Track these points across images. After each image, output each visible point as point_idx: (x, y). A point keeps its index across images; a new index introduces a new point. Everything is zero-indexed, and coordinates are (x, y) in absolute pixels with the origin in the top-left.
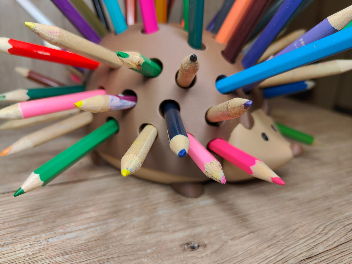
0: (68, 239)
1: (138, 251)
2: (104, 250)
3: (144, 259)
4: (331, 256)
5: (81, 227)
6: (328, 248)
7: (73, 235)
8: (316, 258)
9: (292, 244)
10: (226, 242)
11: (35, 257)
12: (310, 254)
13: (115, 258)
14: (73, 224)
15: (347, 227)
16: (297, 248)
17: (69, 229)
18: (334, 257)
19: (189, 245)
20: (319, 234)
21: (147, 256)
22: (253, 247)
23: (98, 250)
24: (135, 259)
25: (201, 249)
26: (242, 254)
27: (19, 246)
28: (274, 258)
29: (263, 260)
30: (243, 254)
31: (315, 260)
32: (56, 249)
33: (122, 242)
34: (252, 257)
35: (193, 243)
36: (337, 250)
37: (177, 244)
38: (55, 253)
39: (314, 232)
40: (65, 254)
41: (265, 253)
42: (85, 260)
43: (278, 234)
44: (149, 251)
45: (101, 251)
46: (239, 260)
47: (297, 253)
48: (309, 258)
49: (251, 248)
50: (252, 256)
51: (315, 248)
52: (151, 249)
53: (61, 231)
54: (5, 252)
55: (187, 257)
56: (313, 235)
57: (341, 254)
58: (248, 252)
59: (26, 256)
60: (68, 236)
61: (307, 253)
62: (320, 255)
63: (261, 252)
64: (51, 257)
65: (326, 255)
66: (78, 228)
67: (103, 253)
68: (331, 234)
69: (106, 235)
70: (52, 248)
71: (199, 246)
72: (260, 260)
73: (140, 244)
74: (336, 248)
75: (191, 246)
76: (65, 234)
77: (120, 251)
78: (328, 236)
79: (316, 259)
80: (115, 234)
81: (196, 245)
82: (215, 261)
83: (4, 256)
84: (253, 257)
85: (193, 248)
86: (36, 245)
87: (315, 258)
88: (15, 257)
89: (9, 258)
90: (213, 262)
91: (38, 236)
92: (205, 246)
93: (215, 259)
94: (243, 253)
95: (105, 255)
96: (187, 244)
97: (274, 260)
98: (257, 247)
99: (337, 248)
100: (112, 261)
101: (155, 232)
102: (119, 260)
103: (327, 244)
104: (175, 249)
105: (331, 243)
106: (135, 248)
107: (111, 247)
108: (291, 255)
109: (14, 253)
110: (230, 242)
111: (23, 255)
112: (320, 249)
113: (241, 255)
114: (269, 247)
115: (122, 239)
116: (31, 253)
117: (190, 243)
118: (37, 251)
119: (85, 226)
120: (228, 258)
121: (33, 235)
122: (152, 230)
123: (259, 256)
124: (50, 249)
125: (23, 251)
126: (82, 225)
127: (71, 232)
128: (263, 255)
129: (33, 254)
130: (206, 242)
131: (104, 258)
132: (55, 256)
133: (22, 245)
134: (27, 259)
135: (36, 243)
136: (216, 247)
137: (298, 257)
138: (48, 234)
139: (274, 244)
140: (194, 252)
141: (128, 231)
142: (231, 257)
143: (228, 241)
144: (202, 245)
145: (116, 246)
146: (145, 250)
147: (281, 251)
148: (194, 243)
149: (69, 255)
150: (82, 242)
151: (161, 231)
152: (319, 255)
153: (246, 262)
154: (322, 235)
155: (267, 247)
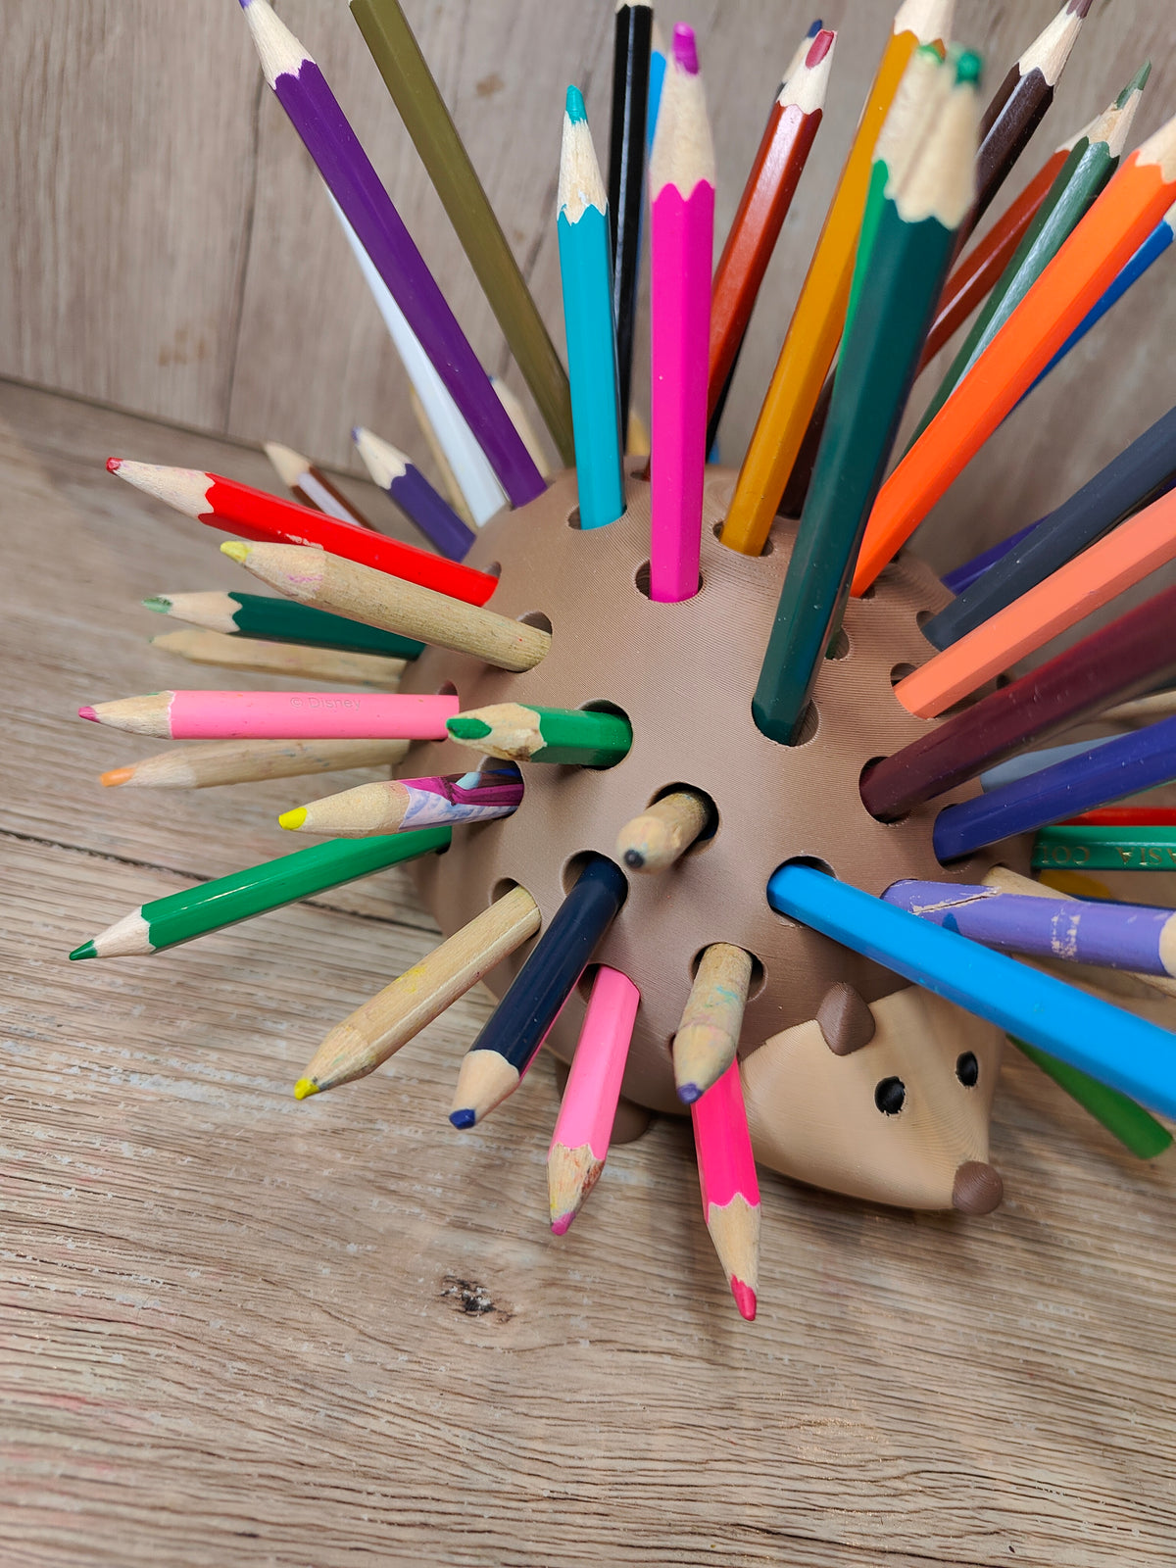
0: (177, 1099)
1: (325, 1231)
2: (243, 1183)
3: (324, 1267)
5: (229, 1077)
6: (855, 1541)
7: (195, 1092)
8: (788, 1544)
9: (755, 1461)
10: (573, 1342)
11: (77, 1114)
12: (780, 1522)
13: (258, 1221)
14: (214, 1056)
15: (989, 1515)
16: (763, 1481)
17: (197, 1068)
19: (466, 1292)
20: (874, 1482)
21: (336, 1260)
22: (636, 1401)
23: (230, 1174)
24: (302, 1253)
25: (487, 1321)
26: (588, 1402)
27: (55, 1058)
28: (664, 1471)
29: (628, 1454)
30: (590, 1405)
31: (779, 1547)
32: (135, 1116)
33: (301, 1183)
34: (606, 1429)
35: (479, 1290)
36: (880, 1561)
37: (438, 1268)
38: (126, 1127)
39: (860, 1467)
40: (147, 1141)
41: (652, 1439)
42: (184, 1186)
43: (744, 1404)
44: (352, 1248)
45: (237, 1181)
46: (563, 1416)
47: (747, 1495)
48: (768, 1532)
49: (626, 1399)
50: (609, 1424)
51: (817, 1515)
52: (361, 1247)
53: (174, 1062)
54: (17, 1060)
55: (435, 1324)
56: (852, 1473)
58: (606, 1407)
59: (57, 1098)
60: (185, 1089)
61: (775, 1514)
62: (809, 1542)
63: (645, 1428)
64: (112, 1135)
65: (826, 1556)
66: (217, 1076)
67: (238, 1190)
68: (911, 1507)
69: (275, 1137)
70: (127, 1105)
71: (489, 1309)
72: (620, 1449)
73: (342, 1215)
74: (880, 1555)
75: (469, 1298)
76: (179, 1077)
77: (280, 1208)
78: (897, 1504)
79: (785, 1547)
80: (301, 1146)
81: (484, 1302)
82: (498, 1379)
83: (11, 1070)
84: (609, 1431)
85: (470, 1306)
86: (94, 1076)
87: (782, 1543)
88: (32, 1087)
89: (18, 1084)
90: (491, 1378)
91: (111, 1049)
92: (509, 1317)
93: (501, 1373)
94: (594, 1402)
95: (237, 1199)
96: (464, 1285)
97: (659, 1473)
98: (645, 1407)
99: (883, 1559)
100: (245, 1226)
101: (409, 1198)
102: (262, 1234)
103: (863, 1524)
104: (421, 1280)
105: (882, 1529)
106: (323, 1220)
107: (267, 1181)
108: (722, 1490)
109: (34, 1074)
110: (585, 1344)
111: (52, 1090)
112: (828, 1528)
113: (580, 1406)
114: (681, 1427)
115: (307, 1171)
116: (71, 1097)
117: (473, 1287)
118: (89, 1098)
119: (242, 1080)
120: (539, 1393)
121: (103, 1040)
122: (402, 1186)
123: (628, 1437)
124: (122, 1106)
125: (57, 1078)
126: (235, 1070)
127: (195, 1080)
128: (640, 1441)
129: (76, 1101)
130: (518, 1309)
131: (231, 1204)
132: (121, 1137)
133: (64, 1059)
134: (56, 1107)
135: (97, 1069)
136: (535, 1339)
137: (738, 1509)
138: (138, 1055)
139: (701, 1429)
140: (465, 1319)
141: (338, 1156)
142: (549, 1394)
143: (581, 1340)
144: (499, 1312)
145: (278, 1187)
146: (346, 1241)
147: (706, 1462)
148: (483, 1292)
149: (154, 1151)
150: (204, 1127)
151: (423, 1205)
153: (575, 1433)
154: (883, 1491)
155: (675, 1427)
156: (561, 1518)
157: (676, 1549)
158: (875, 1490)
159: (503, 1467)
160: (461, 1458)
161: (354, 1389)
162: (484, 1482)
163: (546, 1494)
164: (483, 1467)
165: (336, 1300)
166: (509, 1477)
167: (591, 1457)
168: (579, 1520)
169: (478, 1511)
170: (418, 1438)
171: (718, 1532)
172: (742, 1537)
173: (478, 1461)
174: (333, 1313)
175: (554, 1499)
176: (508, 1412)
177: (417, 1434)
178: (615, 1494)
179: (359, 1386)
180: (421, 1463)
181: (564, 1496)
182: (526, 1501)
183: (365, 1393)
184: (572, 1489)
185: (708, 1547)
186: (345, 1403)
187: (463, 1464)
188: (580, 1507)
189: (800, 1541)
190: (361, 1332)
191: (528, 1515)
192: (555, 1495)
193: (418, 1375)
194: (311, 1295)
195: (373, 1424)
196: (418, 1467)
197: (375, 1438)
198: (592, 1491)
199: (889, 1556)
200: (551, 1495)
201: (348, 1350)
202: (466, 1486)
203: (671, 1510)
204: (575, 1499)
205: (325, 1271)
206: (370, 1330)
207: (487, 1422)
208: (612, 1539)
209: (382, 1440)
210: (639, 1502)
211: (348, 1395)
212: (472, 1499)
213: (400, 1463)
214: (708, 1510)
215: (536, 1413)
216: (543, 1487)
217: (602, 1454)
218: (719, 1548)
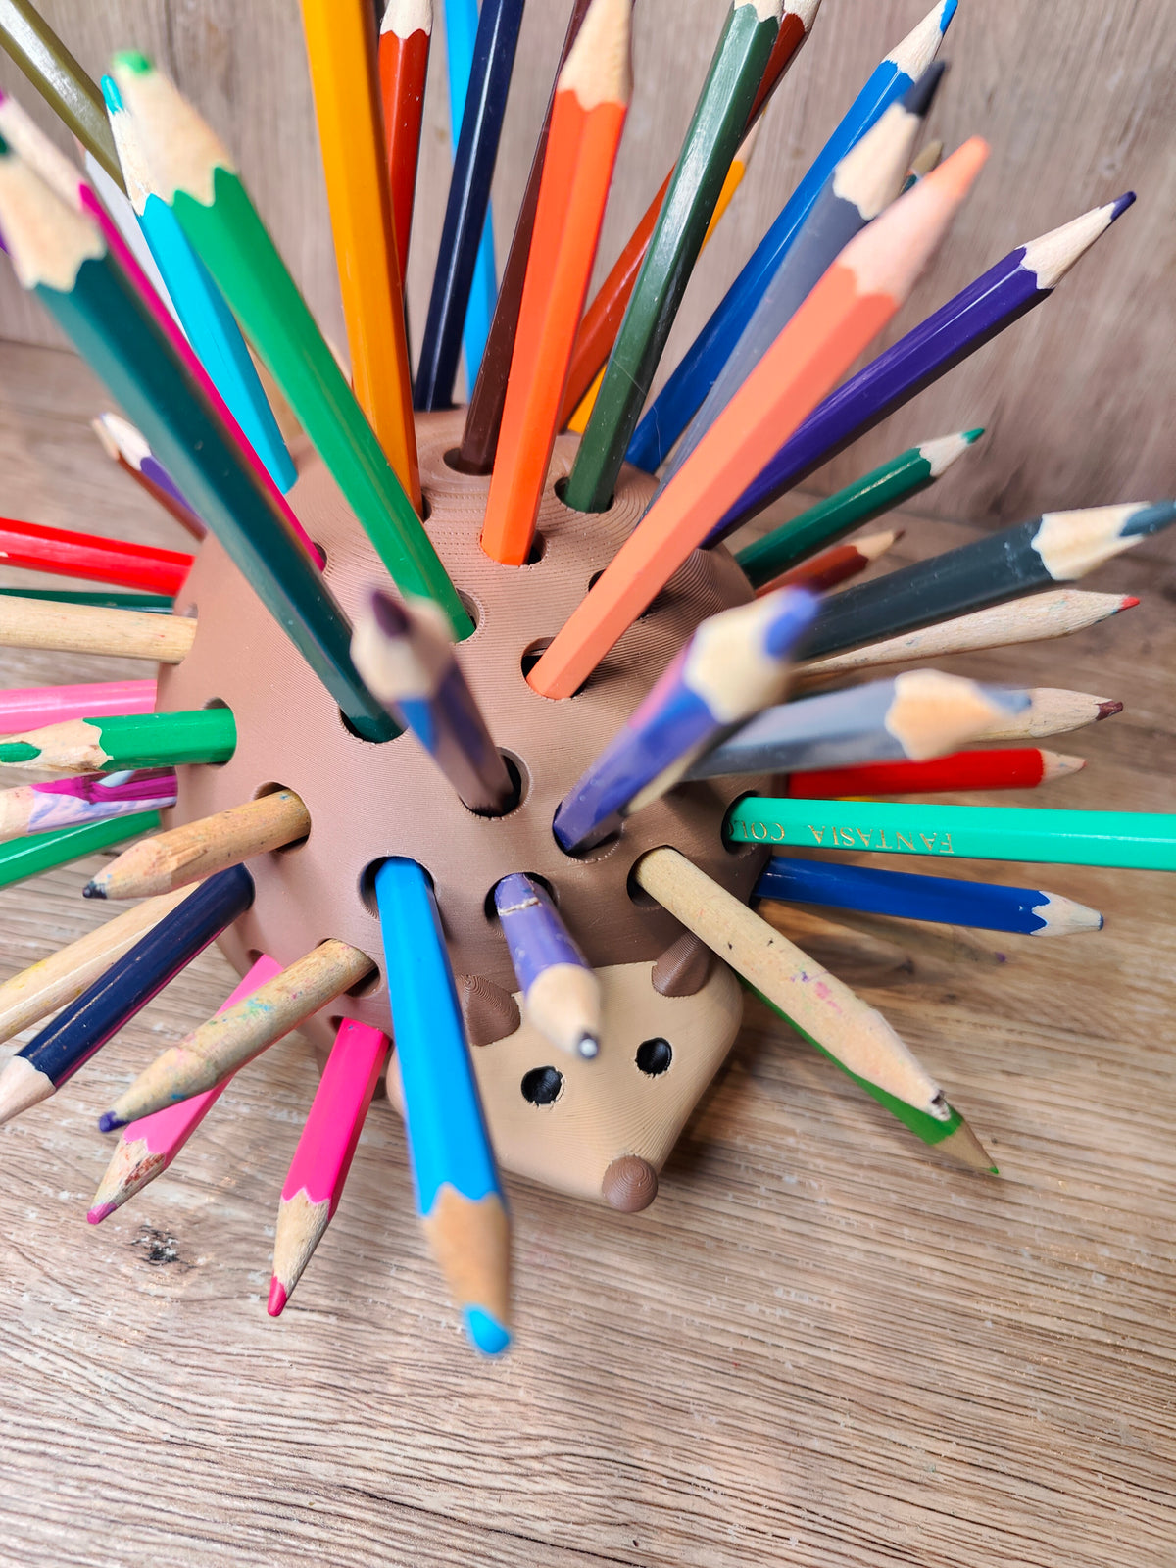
1: (44, 1178)
3: (33, 1212)
4: (436, 1538)
6: (463, 1515)
9: (387, 1426)
10: (243, 1296)
12: (388, 1488)
15: (624, 1506)
16: (386, 1447)
18: (436, 1547)
19: (157, 1242)
20: (506, 1459)
21: (45, 1206)
22: (286, 1358)
24: (16, 1197)
25: (168, 1270)
26: (238, 1355)
28: (289, 1427)
29: (260, 1408)
30: (239, 1358)
31: (378, 1512)
33: (39, 1132)
34: (245, 1382)
35: (169, 1241)
37: (139, 1217)
39: (498, 1443)
41: (288, 1396)
43: (397, 1370)
44: (64, 1196)
46: (209, 1366)
47: (367, 1459)
48: (375, 1496)
50: (250, 1377)
51: (433, 1485)
52: (72, 1195)
55: (117, 1270)
56: (486, 1449)
57: (471, 1556)
58: (254, 1361)
61: (387, 1480)
62: (412, 1511)
63: (284, 1385)
65: (426, 1526)
68: (538, 1488)
71: (174, 1259)
72: (254, 1402)
73: (66, 1164)
74: (485, 1532)
75: (157, 1248)
77: (10, 1155)
78: (525, 1484)
79: (385, 1513)
81: (170, 1253)
82: (158, 1327)
84: (248, 1385)
85: (156, 1255)
87: (384, 1508)
90: (152, 1325)
92: (189, 1268)
93: (163, 1321)
94: (243, 1356)
96: (156, 1234)
97: (284, 1429)
98: (292, 1363)
99: (486, 1536)
103: (478, 1500)
104: (118, 1228)
105: (496, 1507)
106: (46, 1167)
108: (341, 1452)
110: (251, 1303)
112: (438, 1499)
113: (229, 1358)
114: (323, 1386)
115: (48, 1121)
117: (165, 1236)
120: (192, 1342)
123: (264, 1392)
128: (275, 1397)
130: (200, 1261)
136: (209, 1290)
137: (350, 1471)
139: (343, 1391)
140: (147, 1267)
141: (81, 1107)
142: (202, 1344)
143: (252, 1295)
144: (182, 1263)
145: (16, 1136)
146: (60, 1188)
147: (335, 1422)
148: (172, 1243)
152: (406, 1510)
153: (215, 1383)
154: (513, 1469)
155: (315, 1386)
156: (172, 1461)
157: (273, 1502)
158: (506, 1467)
159: (133, 1409)
160: (97, 1396)
161: (22, 1327)
162: (112, 1421)
163: (166, 1437)
164: (115, 1407)
165: (33, 1243)
166: (137, 1419)
167: (222, 1408)
168: (188, 1464)
169: (95, 1448)
170: (65, 1375)
171: (322, 1491)
172: (346, 1499)
173: (112, 1401)
174: (27, 1255)
175: (172, 1442)
176: (157, 1358)
177: (64, 1371)
178: (232, 1444)
179: (27, 1324)
180: (59, 1398)
181: (183, 1441)
182: (143, 1442)
183: (30, 1330)
184: (192, 1435)
185: (306, 1505)
186: (9, 1338)
187: (98, 1403)
188: (193, 1452)
189: (402, 1508)
190: (47, 1275)
191: (142, 1455)
192: (174, 1440)
193: (84, 1317)
194: (12, 1237)
195: (27, 1359)
196: (55, 1401)
197: (25, 1372)
198: (211, 1439)
199: (493, 1534)
200: (171, 1439)
201: (29, 1289)
202: (94, 1423)
203: (283, 1465)
204: (191, 1445)
205: (32, 1214)
206: (55, 1272)
207: (132, 1366)
208: (213, 1486)
209: (32, 1374)
210: (254, 1454)
211: (15, 1331)
212: (95, 1435)
213: (40, 1396)
214: (319, 1469)
215: (183, 1361)
216: (164, 1430)
217: (233, 1405)
218: (316, 1506)
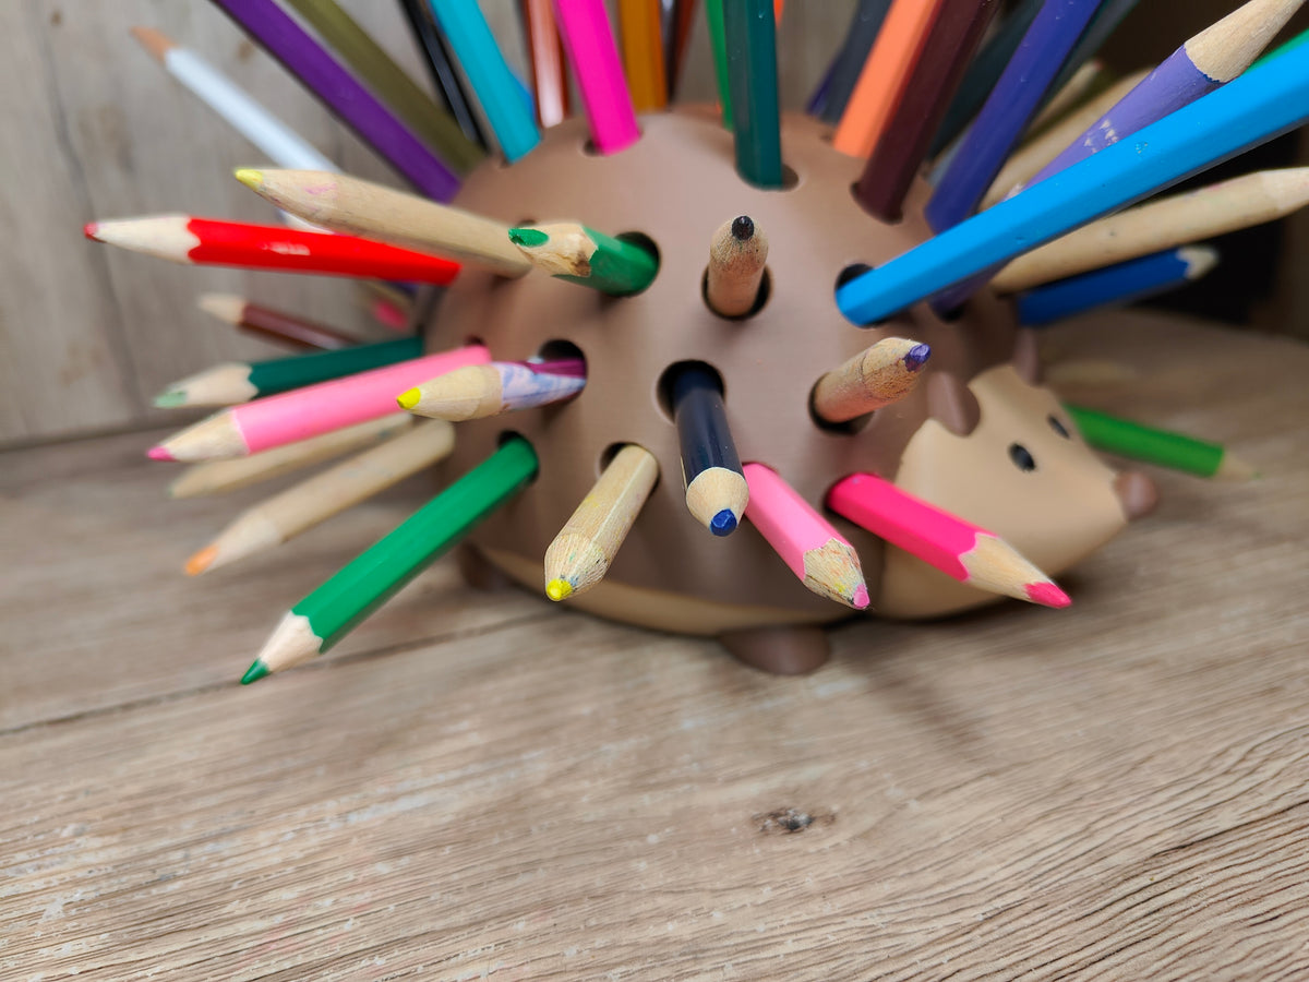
0: (404, 813)
1: (618, 838)
2: (514, 841)
3: (639, 862)
4: (1260, 839)
5: (441, 778)
6: (1255, 816)
7: (420, 800)
8: (1207, 846)
9: (1125, 807)
10: (902, 806)
11: (314, 865)
12: (1186, 836)
13: (549, 860)
14: (416, 770)
16: (1144, 817)
17: (407, 785)
18: (1269, 843)
19: (781, 819)
20: (1226, 773)
21: (647, 853)
22: (993, 817)
23: (496, 840)
24: (610, 863)
25: (817, 829)
26: (953, 838)
27: (263, 837)
28: (1061, 851)
29: (1021, 856)
30: (957, 840)
31: (1203, 852)
32: (374, 841)
33: (567, 817)
34: (985, 848)
35: (791, 812)
36: (1287, 819)
37: (740, 815)
38: (371, 853)
39: (1206, 768)
40: (398, 854)
41: (1030, 836)
42: (459, 868)
43: (1078, 776)
44: (653, 839)
45: (505, 843)
46: (943, 857)
47: (1142, 832)
48: (1183, 847)
49: (983, 821)
50: (984, 844)
51: (1209, 815)
52: (660, 834)
53: (382, 790)
54: (226, 853)
55: (773, 853)
56: (1205, 777)
57: (1298, 832)
58: (972, 834)
59: (286, 863)
60: (404, 804)
61: (1175, 833)
62: (1221, 836)
63: (1015, 832)
64: (359, 865)
65: (1244, 838)
66: (431, 781)
67: (514, 848)
68: (1270, 773)
69: (517, 798)
70: (360, 836)
71: (811, 821)
72: (1011, 855)
73: (624, 820)
74: (1282, 815)
75: (786, 822)
76: (393, 798)
77: (562, 843)
78: (1259, 777)
79: (1207, 850)
80: (547, 794)
81: (802, 818)
82: (863, 863)
83: (226, 863)
84: (990, 848)
85: (793, 827)
86: (311, 831)
87: (1202, 848)
88: (256, 866)
89: (240, 870)
90: (857, 864)
91: (315, 807)
92: (831, 819)
93: (861, 857)
94: (957, 837)
95: (519, 854)
96: (774, 816)
97: (1060, 854)
98: (1003, 818)
99: (1287, 816)
100: (541, 870)
101: (672, 783)
102: (561, 868)
103: (1249, 803)
104: (734, 830)
105: (1265, 799)
106: (609, 832)
107: (535, 829)
108: (1119, 839)
109: (250, 856)
110: (914, 806)
111: (276, 860)
112: (1226, 819)
113: (951, 843)
114: (1045, 816)
115: (567, 807)
116: (301, 855)
117: (783, 812)
118: (318, 849)
119: (455, 774)
120: (906, 854)
121: (304, 803)
122: (661, 777)
123: (1009, 845)
124: (355, 840)
125: (276, 849)
126: (444, 771)
127: (412, 793)
128: (1022, 842)
129: (306, 858)
130: (835, 808)
131: (514, 861)
132: (372, 861)
133: (274, 833)
134: (290, 869)
135: (312, 825)
136: (868, 821)
137: (1145, 845)
138: (344, 799)
139: (1061, 809)
140: (796, 837)
141: (586, 784)
142: (916, 850)
143: (908, 802)
144: (822, 817)
145: (549, 829)
146: (642, 836)
147: (1087, 828)
148: (795, 811)
149: (411, 857)
150: (446, 820)
151: (689, 780)
152: (1217, 838)
153: (964, 864)
154: (1237, 776)
155: (1039, 819)
156: (1010, 928)
157: (1125, 897)
158: (1231, 778)
159: (926, 920)
160: (884, 932)
161: (742, 934)
162: (920, 939)
163: (981, 918)
164: (908, 929)
165: (669, 880)
166: (938, 924)
167: (993, 874)
168: (1026, 921)
169: (935, 962)
170: (832, 938)
171: (1146, 868)
172: (1168, 861)
173: (900, 927)
174: (676, 890)
175: (991, 918)
176: (893, 880)
177: (828, 936)
178: (1038, 887)
179: (745, 929)
180: (851, 955)
181: (997, 912)
182: (968, 933)
183: (755, 931)
184: (999, 903)
185: (1149, 882)
186: (743, 947)
187: (889, 936)
188: (1018, 912)
189: (1214, 839)
190: (713, 891)
191: (980, 941)
192: (989, 915)
193: (791, 895)
194: (644, 887)
195: (781, 950)
196: (851, 959)
197: (792, 959)
198: (1018, 896)
199: (1289, 812)
200: (985, 916)
201: (712, 909)
202: (907, 949)
203: (1094, 874)
204: (1009, 908)
205: (643, 865)
206: (719, 885)
207: (882, 896)
208: (1068, 919)
209: (800, 957)
210: (1062, 882)
211: (740, 940)
212: (920, 956)
213: (833, 965)
214: (1122, 858)
215: (917, 868)
216: (976, 915)
217: (999, 867)
218: (1156, 878)
